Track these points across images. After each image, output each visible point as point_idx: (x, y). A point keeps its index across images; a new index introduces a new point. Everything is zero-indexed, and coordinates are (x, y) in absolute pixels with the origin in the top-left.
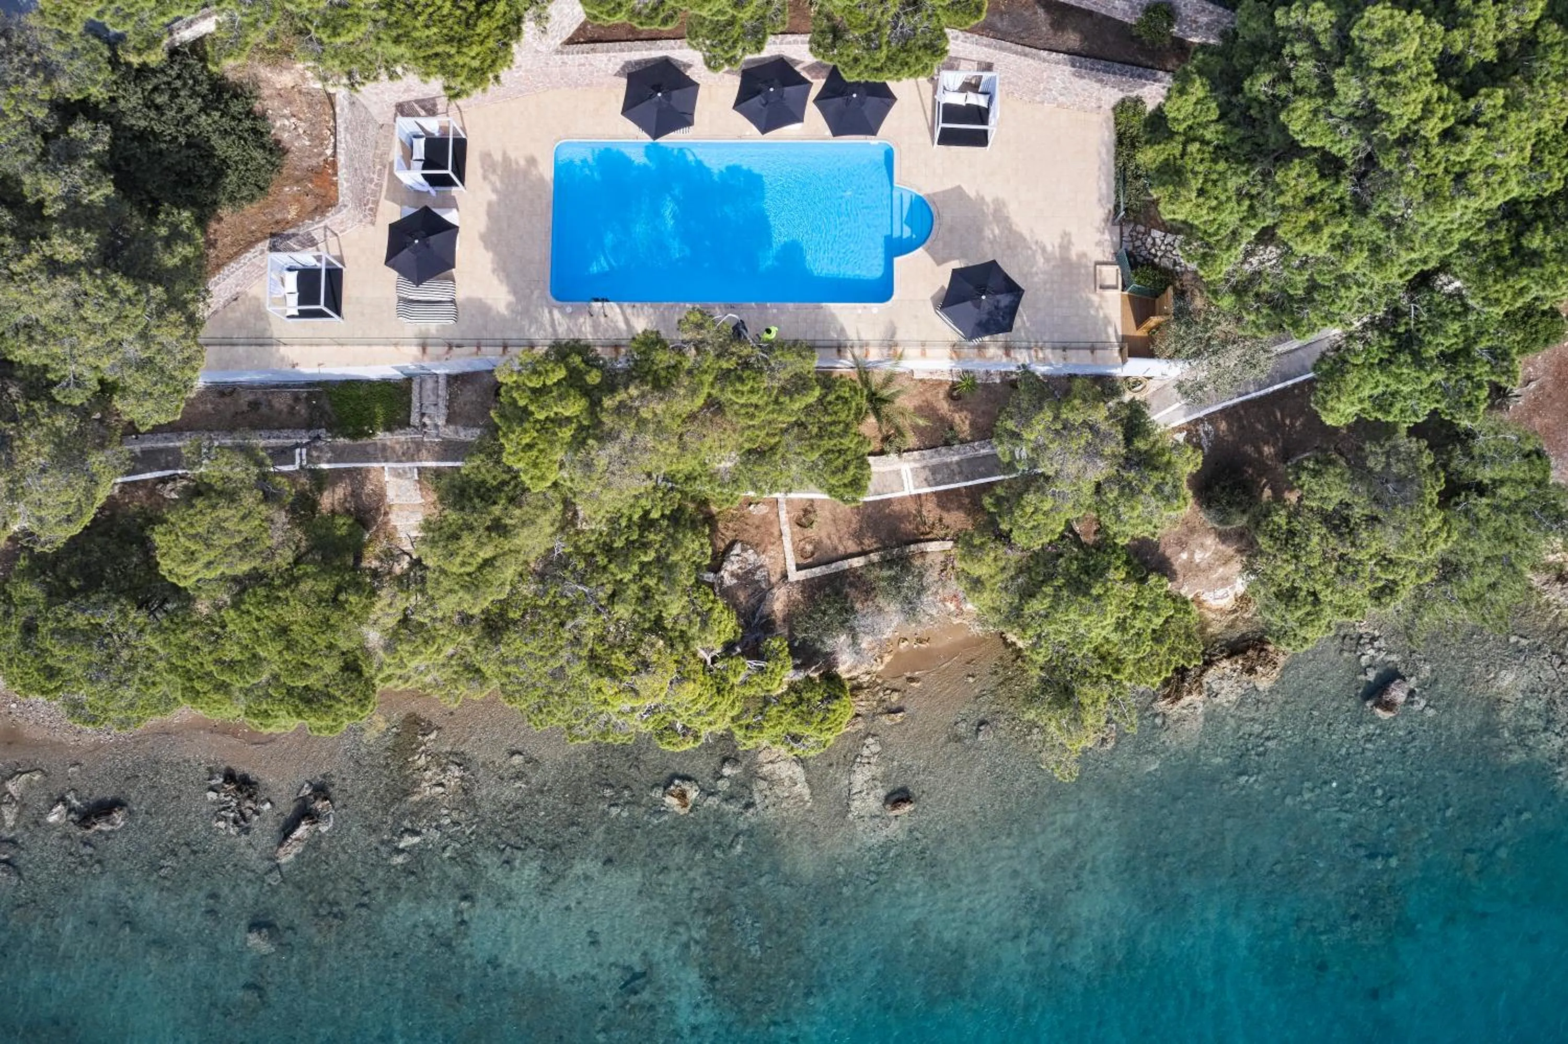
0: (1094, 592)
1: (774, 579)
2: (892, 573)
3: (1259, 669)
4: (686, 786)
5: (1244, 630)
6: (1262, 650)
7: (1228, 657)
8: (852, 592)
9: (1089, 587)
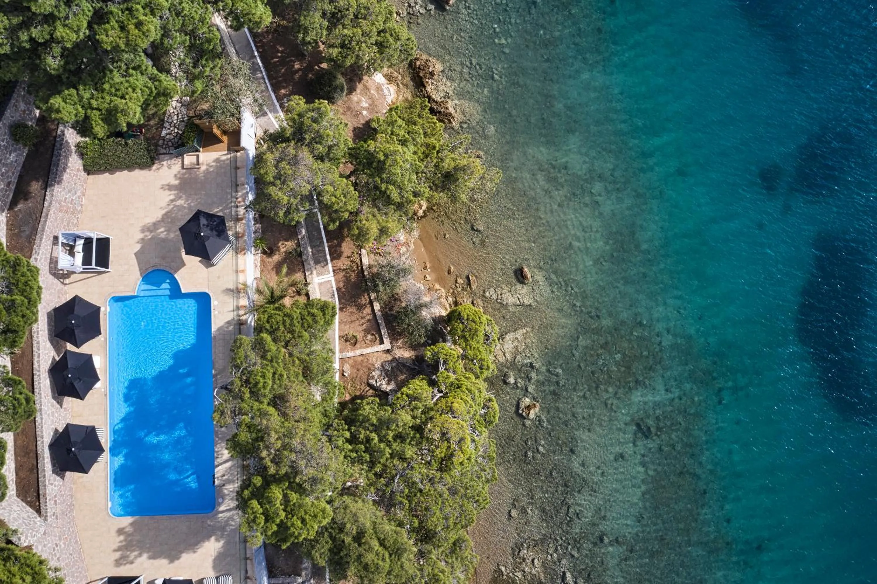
0: (382, 158)
1: (390, 358)
2: (380, 284)
3: (431, 69)
4: (523, 406)
5: (408, 79)
6: (419, 68)
7: (425, 87)
8: (396, 309)
9: (379, 161)
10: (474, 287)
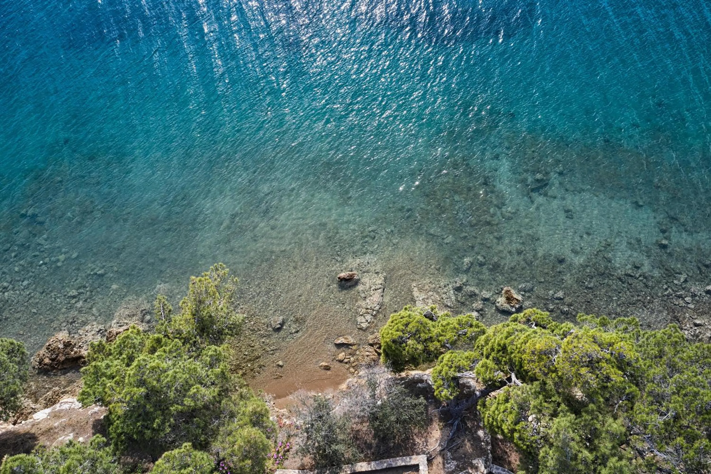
1: (439, 459)
2: (334, 447)
3: (61, 346)
4: (507, 306)
5: (62, 378)
6: (53, 360)
7: (81, 357)
8: (369, 439)
10: (351, 340)
